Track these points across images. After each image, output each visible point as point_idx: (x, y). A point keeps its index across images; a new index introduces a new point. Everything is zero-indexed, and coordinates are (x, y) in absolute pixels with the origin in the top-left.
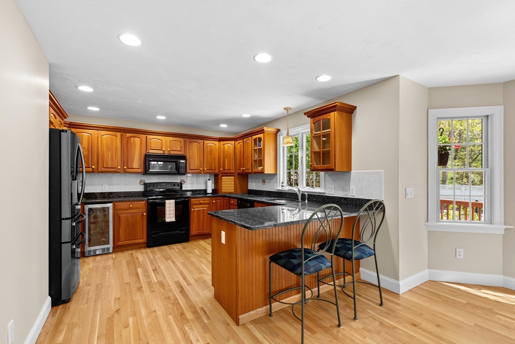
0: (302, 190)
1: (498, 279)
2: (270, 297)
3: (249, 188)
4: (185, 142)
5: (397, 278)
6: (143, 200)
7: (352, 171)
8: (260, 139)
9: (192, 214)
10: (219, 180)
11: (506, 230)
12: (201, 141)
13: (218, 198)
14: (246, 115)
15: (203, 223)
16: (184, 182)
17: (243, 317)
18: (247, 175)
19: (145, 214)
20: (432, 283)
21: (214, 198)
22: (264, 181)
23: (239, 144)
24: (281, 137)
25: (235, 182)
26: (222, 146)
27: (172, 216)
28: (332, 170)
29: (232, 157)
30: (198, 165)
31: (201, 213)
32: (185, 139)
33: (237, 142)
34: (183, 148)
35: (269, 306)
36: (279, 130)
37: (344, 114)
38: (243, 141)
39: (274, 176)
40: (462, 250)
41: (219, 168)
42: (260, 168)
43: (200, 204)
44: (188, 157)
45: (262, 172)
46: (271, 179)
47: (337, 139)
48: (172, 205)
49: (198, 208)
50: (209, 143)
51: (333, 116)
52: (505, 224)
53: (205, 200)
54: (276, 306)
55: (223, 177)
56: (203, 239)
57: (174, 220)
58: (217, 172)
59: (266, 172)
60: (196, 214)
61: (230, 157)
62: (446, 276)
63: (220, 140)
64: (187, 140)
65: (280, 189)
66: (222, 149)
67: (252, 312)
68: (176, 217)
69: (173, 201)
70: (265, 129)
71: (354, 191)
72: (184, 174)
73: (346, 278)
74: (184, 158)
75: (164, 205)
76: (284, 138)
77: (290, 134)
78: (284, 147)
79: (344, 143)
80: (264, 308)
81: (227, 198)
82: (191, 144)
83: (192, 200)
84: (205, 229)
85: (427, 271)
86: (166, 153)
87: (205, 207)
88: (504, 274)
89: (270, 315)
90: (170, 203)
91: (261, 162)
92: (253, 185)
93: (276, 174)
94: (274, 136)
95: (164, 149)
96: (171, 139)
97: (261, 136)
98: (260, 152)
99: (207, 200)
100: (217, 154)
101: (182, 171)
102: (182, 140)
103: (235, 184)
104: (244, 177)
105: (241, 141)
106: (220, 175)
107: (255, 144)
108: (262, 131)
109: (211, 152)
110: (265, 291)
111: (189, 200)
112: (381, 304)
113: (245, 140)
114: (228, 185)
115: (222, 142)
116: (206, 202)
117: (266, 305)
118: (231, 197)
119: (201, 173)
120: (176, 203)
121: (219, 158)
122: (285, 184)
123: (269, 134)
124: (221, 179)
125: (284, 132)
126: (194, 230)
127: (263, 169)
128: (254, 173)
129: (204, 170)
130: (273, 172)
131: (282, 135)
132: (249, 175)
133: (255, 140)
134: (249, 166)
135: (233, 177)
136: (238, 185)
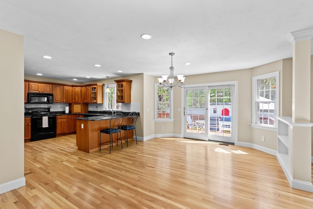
0: (114, 110)
1: (172, 135)
2: (100, 144)
3: (89, 110)
4: (52, 87)
5: (143, 137)
6: (29, 117)
7: (131, 103)
8: (95, 88)
9: (57, 124)
10: (72, 106)
11: (174, 120)
12: (62, 87)
13: (72, 115)
14: (88, 77)
15: (64, 128)
16: (51, 107)
17: (90, 151)
18: (88, 104)
19: (30, 124)
20: (155, 138)
21: (70, 115)
22: (97, 107)
23: (84, 89)
24: (105, 88)
25: (81, 107)
26: (74, 89)
27: (46, 124)
28: (124, 102)
29: (80, 95)
30: (60, 98)
31: (63, 123)
32: (52, 85)
33: (82, 88)
34: (51, 90)
35: (100, 148)
36: (104, 85)
37: (128, 83)
38: (86, 88)
39: (102, 104)
40: (163, 127)
41: (72, 100)
42: (95, 101)
43: (62, 118)
44: (54, 95)
45: (96, 103)
46: (101, 106)
47: (125, 92)
48: (46, 119)
49: (60, 120)
50: (66, 88)
51: (124, 83)
52: (174, 118)
53: (65, 116)
54: (102, 147)
55: (74, 105)
56: (64, 136)
57: (47, 126)
58: (71, 102)
59: (98, 103)
60: (60, 123)
61: (78, 95)
62: (159, 136)
63: (73, 86)
64: (54, 86)
65: (105, 110)
66: (74, 91)
67: (94, 149)
68: (49, 125)
69: (47, 117)
70: (98, 84)
71: (132, 110)
72: (52, 103)
73: (128, 139)
74: (52, 95)
75: (41, 119)
76: (106, 88)
77: (109, 87)
78: (106, 92)
79: (128, 93)
80: (98, 148)
81: (77, 115)
82: (56, 88)
83: (57, 116)
84: (65, 130)
85: (154, 135)
86: (41, 92)
87: (65, 120)
88: (174, 133)
89: (100, 150)
90: (45, 118)
91: (95, 98)
92: (91, 109)
93: (103, 104)
94: (102, 87)
95: (40, 90)
96: (44, 85)
97: (96, 86)
98: (95, 94)
99: (66, 116)
100: (71, 93)
101: (51, 102)
102: (50, 85)
103: (81, 108)
104: (86, 105)
105: (85, 87)
106: (73, 104)
107: (93, 90)
108: (96, 85)
109: (68, 92)
110: (98, 142)
111: (56, 117)
112: (137, 144)
113: (87, 87)
114: (77, 109)
115: (73, 87)
116: (65, 117)
117: (99, 147)
118: (80, 115)
119: (62, 103)
120: (49, 118)
121: (72, 95)
122: (107, 108)
123: (100, 86)
124: (73, 106)
125: (106, 86)
126: (58, 131)
127: (97, 101)
128: (92, 103)
129: (63, 101)
130: (101, 103)
131: (106, 87)
132: (89, 104)
133: (93, 88)
134: (89, 100)
135: (80, 105)
136: (83, 109)
